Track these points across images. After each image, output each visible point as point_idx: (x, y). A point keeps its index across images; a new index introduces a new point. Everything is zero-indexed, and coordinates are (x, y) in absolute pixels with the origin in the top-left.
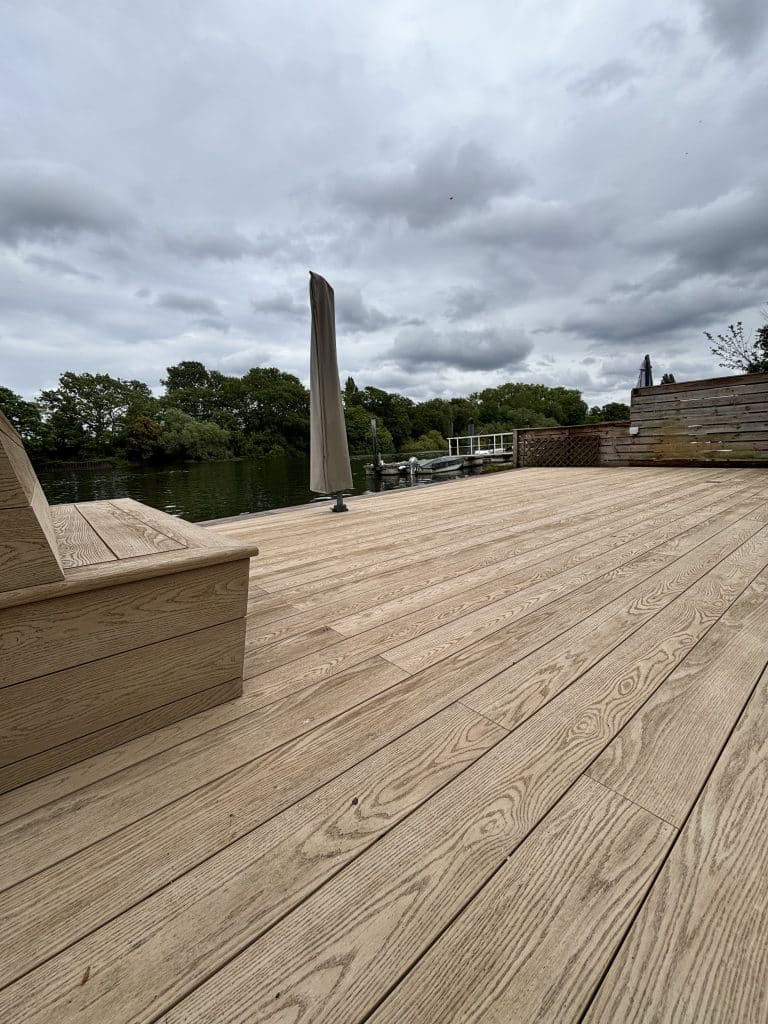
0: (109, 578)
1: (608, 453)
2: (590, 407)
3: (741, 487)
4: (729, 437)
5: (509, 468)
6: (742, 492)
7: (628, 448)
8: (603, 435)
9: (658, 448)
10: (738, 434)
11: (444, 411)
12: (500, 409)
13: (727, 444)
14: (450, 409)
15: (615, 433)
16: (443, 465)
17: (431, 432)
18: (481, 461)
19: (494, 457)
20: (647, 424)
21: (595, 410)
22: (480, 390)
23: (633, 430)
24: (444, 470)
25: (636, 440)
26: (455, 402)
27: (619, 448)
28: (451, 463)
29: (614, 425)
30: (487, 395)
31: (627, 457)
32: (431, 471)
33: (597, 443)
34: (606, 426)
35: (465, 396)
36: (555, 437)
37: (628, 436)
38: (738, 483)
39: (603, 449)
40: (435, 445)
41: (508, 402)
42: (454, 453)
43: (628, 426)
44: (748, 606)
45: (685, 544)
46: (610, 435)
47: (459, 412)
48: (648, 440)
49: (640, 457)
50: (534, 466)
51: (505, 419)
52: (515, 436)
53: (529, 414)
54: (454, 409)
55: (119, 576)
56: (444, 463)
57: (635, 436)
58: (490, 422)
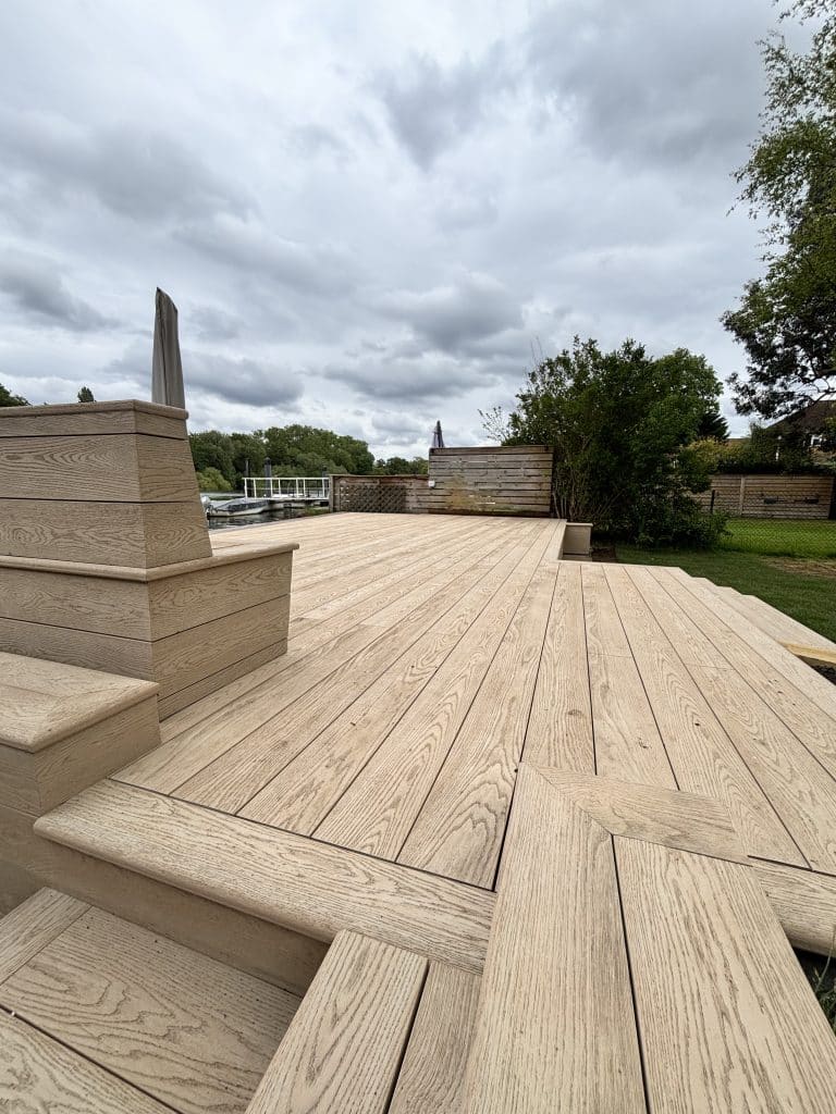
0: (233, 556)
1: (412, 501)
2: (377, 459)
3: (508, 529)
4: (494, 493)
5: (327, 512)
6: (510, 531)
7: (427, 499)
8: (407, 486)
9: (449, 499)
10: (500, 491)
11: (223, 447)
12: (289, 452)
13: (493, 499)
14: (232, 445)
15: (415, 485)
16: (243, 507)
17: (208, 469)
18: (281, 506)
19: (294, 501)
20: (440, 479)
21: (381, 462)
22: (266, 429)
23: (431, 483)
24: (242, 513)
25: (433, 492)
26: (236, 437)
27: (421, 498)
28: (252, 506)
29: (416, 478)
30: (273, 434)
31: (426, 505)
32: (228, 514)
33: (403, 492)
34: (410, 478)
35: (248, 432)
36: (369, 485)
37: (426, 488)
38: (505, 527)
39: (408, 498)
40: (214, 486)
41: (296, 445)
42: (250, 494)
43: (426, 479)
44: (537, 584)
45: (494, 560)
46: (413, 485)
47: (243, 449)
48: (441, 492)
49: (436, 506)
50: (350, 511)
51: (295, 463)
52: (331, 481)
53: (320, 461)
54: (236, 446)
55: (238, 556)
56: (244, 505)
57: (433, 488)
58: (279, 464)
